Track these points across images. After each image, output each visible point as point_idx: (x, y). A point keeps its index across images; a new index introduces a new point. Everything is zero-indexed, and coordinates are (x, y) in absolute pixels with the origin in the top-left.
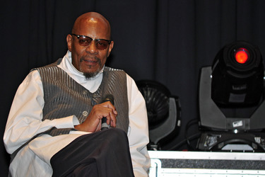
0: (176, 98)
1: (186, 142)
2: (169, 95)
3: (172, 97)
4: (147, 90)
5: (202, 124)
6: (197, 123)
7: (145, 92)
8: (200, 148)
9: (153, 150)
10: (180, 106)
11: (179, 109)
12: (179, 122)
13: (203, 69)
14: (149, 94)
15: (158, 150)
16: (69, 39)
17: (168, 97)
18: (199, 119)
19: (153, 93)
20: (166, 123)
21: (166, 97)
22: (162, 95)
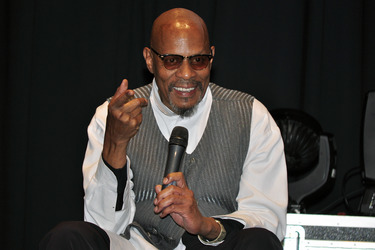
0: (330, 136)
1: (344, 202)
2: (320, 132)
3: (324, 134)
4: (287, 124)
5: (367, 176)
6: (360, 173)
7: (284, 127)
8: (362, 210)
9: (295, 212)
10: (335, 148)
11: (333, 153)
12: (333, 171)
13: (370, 95)
14: (290, 130)
15: (302, 212)
16: (147, 54)
17: (319, 135)
18: (362, 167)
19: (296, 128)
20: (314, 173)
21: (315, 135)
22: (309, 131)
